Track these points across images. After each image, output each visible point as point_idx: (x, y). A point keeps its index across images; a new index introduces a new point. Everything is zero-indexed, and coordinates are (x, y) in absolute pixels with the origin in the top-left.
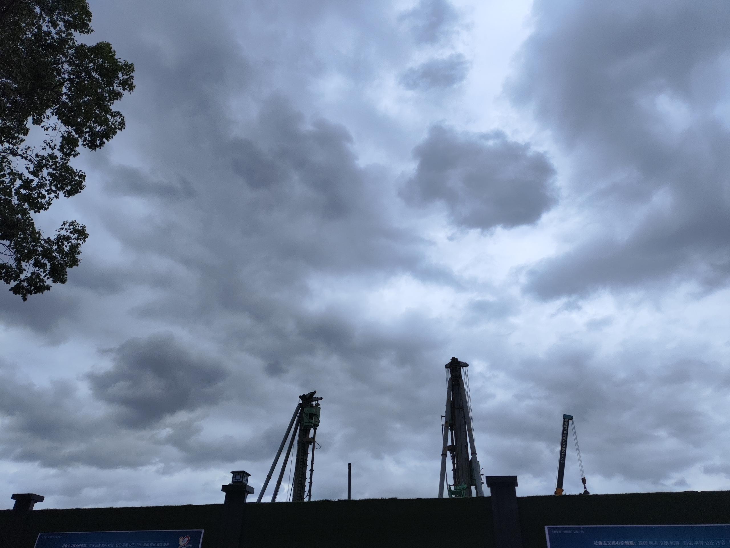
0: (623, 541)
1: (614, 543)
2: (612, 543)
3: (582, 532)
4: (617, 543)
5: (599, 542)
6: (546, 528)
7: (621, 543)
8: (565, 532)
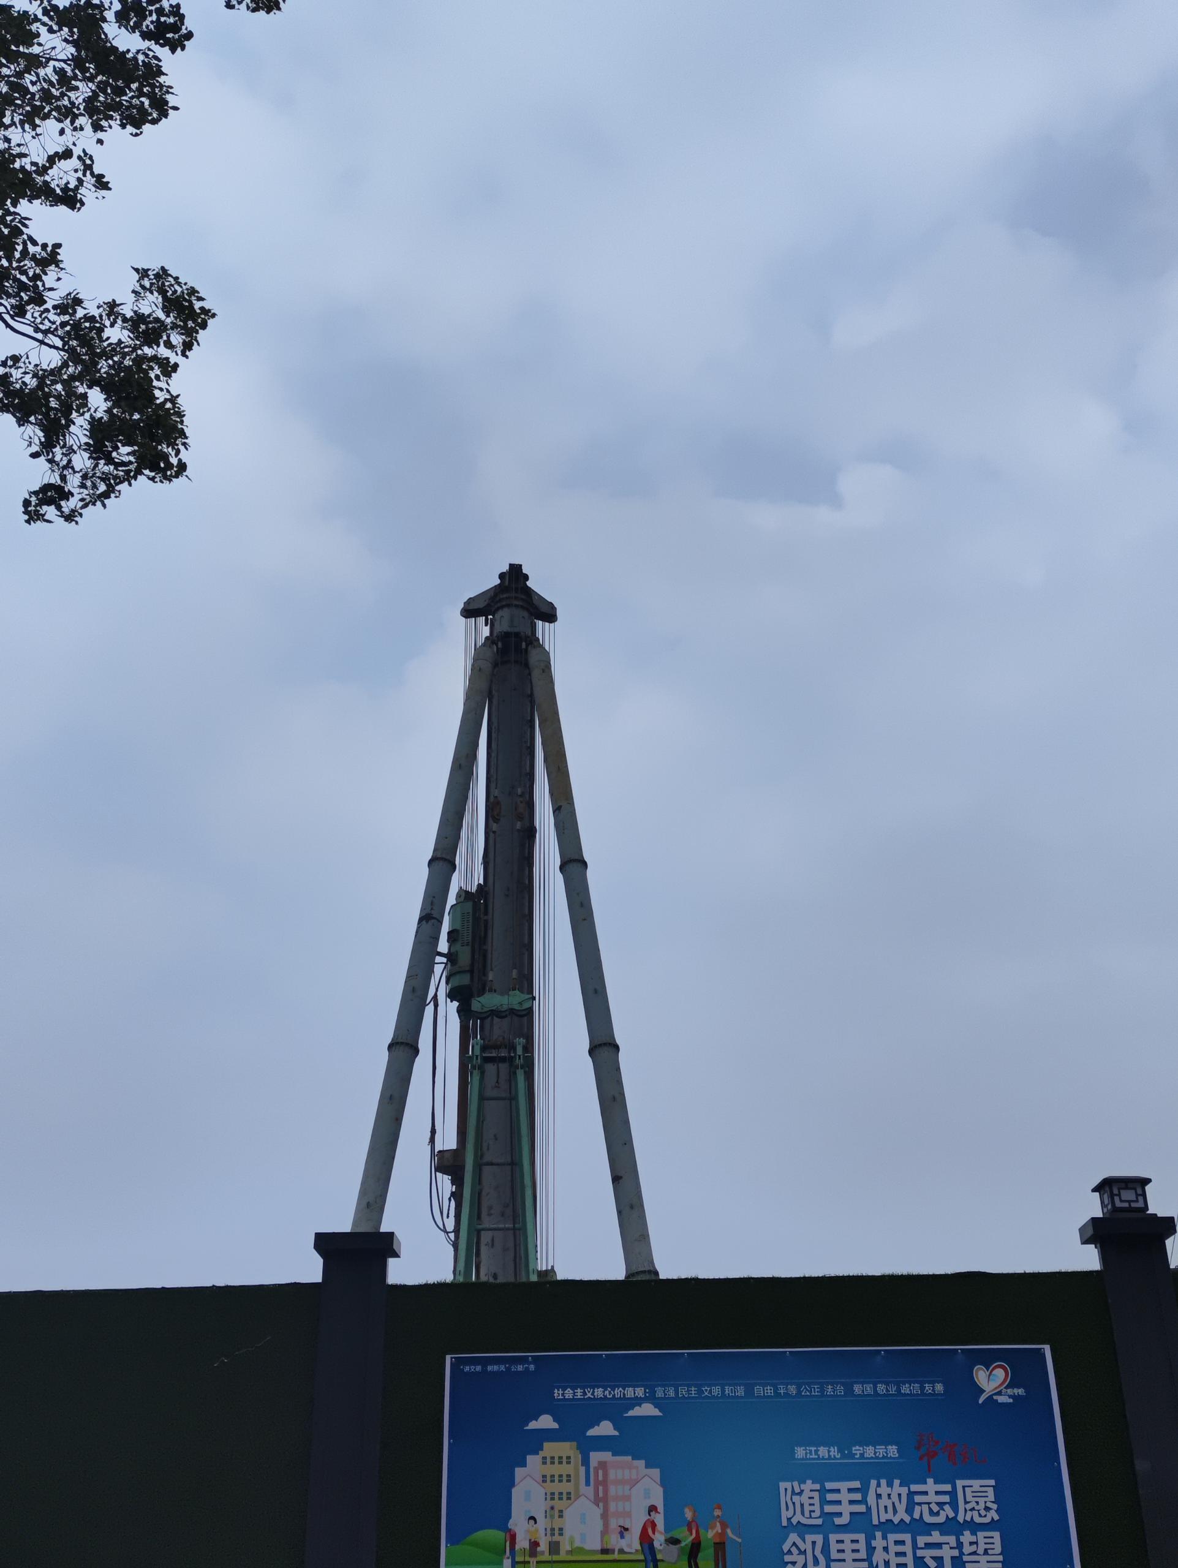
0: (621, 1389)
1: (599, 1392)
2: (596, 1394)
3: (532, 1367)
4: (607, 1393)
5: (566, 1392)
6: (448, 1358)
7: (616, 1392)
8: (490, 1368)
